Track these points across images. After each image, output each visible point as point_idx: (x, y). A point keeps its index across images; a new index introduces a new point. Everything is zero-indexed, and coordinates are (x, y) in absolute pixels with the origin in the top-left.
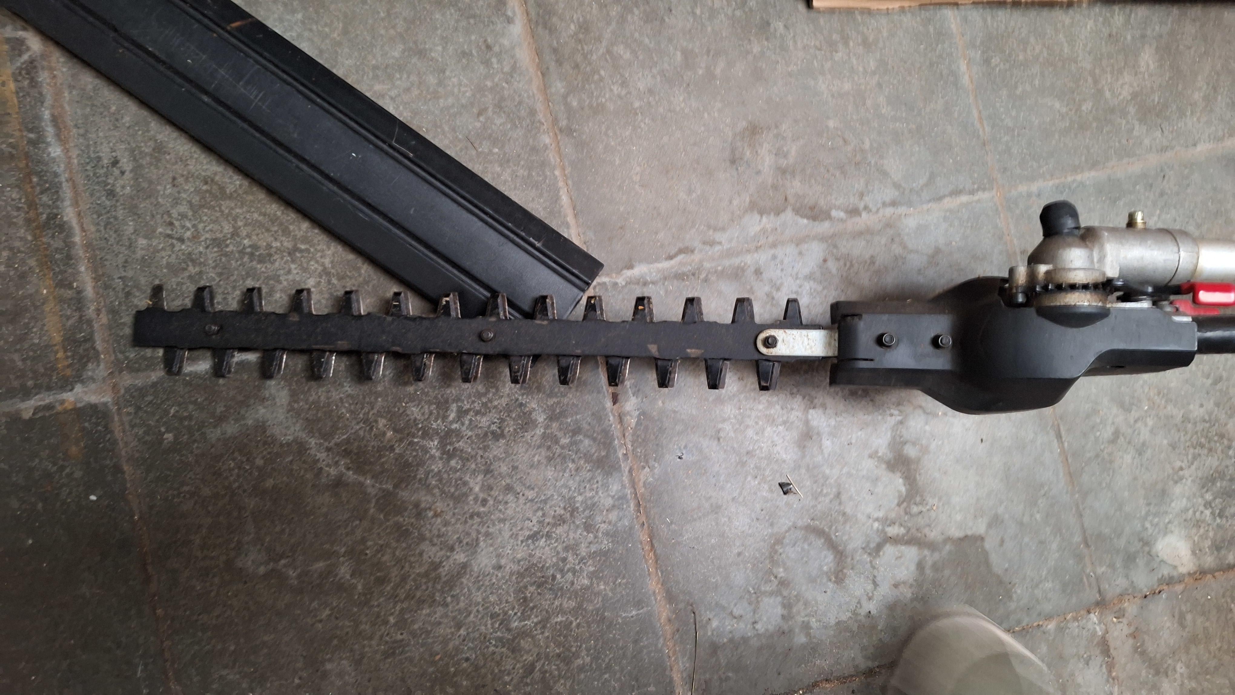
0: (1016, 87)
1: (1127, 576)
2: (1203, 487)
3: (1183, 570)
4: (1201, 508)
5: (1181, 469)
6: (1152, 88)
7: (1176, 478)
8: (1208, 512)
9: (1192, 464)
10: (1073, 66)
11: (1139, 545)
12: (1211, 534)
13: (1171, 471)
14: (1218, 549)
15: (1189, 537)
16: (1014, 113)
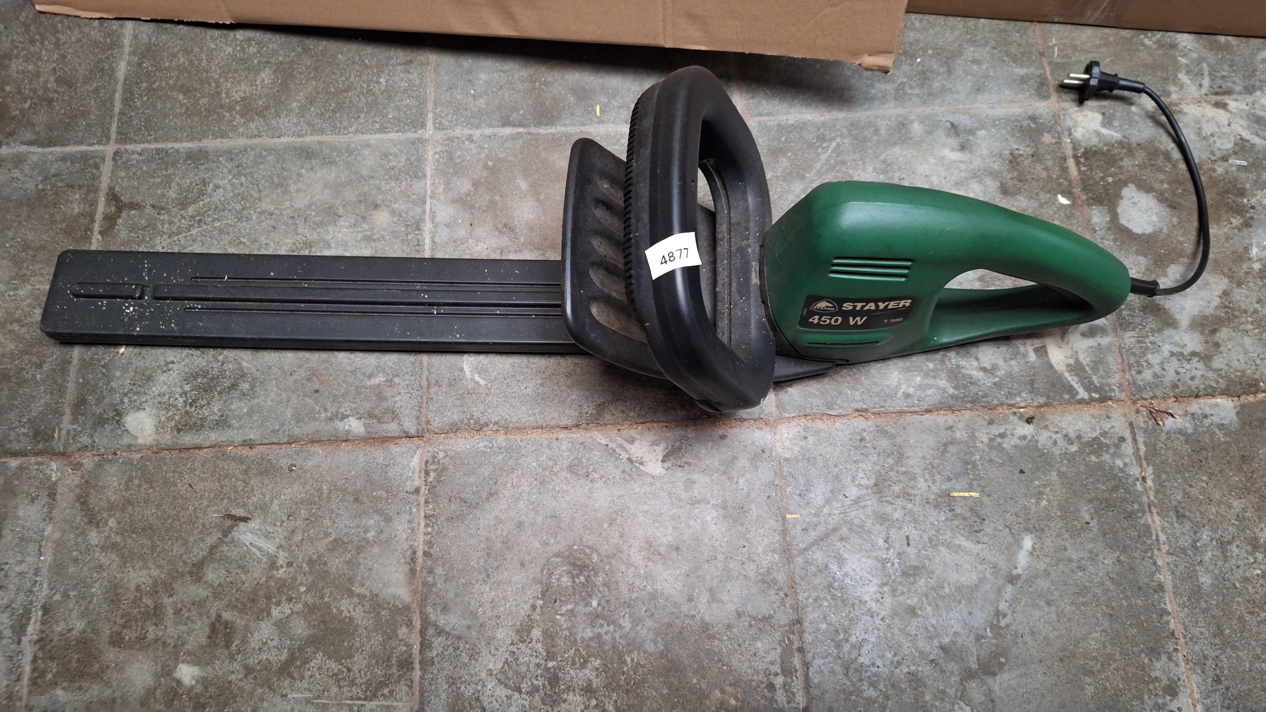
0: (154, 82)
1: (91, 436)
2: (186, 380)
3: (141, 441)
4: (177, 396)
5: (173, 362)
6: (260, 96)
7: (165, 368)
8: (181, 400)
9: (183, 360)
10: (205, 74)
11: (111, 414)
12: (177, 418)
13: (162, 363)
14: (179, 431)
15: (157, 416)
16: (145, 99)
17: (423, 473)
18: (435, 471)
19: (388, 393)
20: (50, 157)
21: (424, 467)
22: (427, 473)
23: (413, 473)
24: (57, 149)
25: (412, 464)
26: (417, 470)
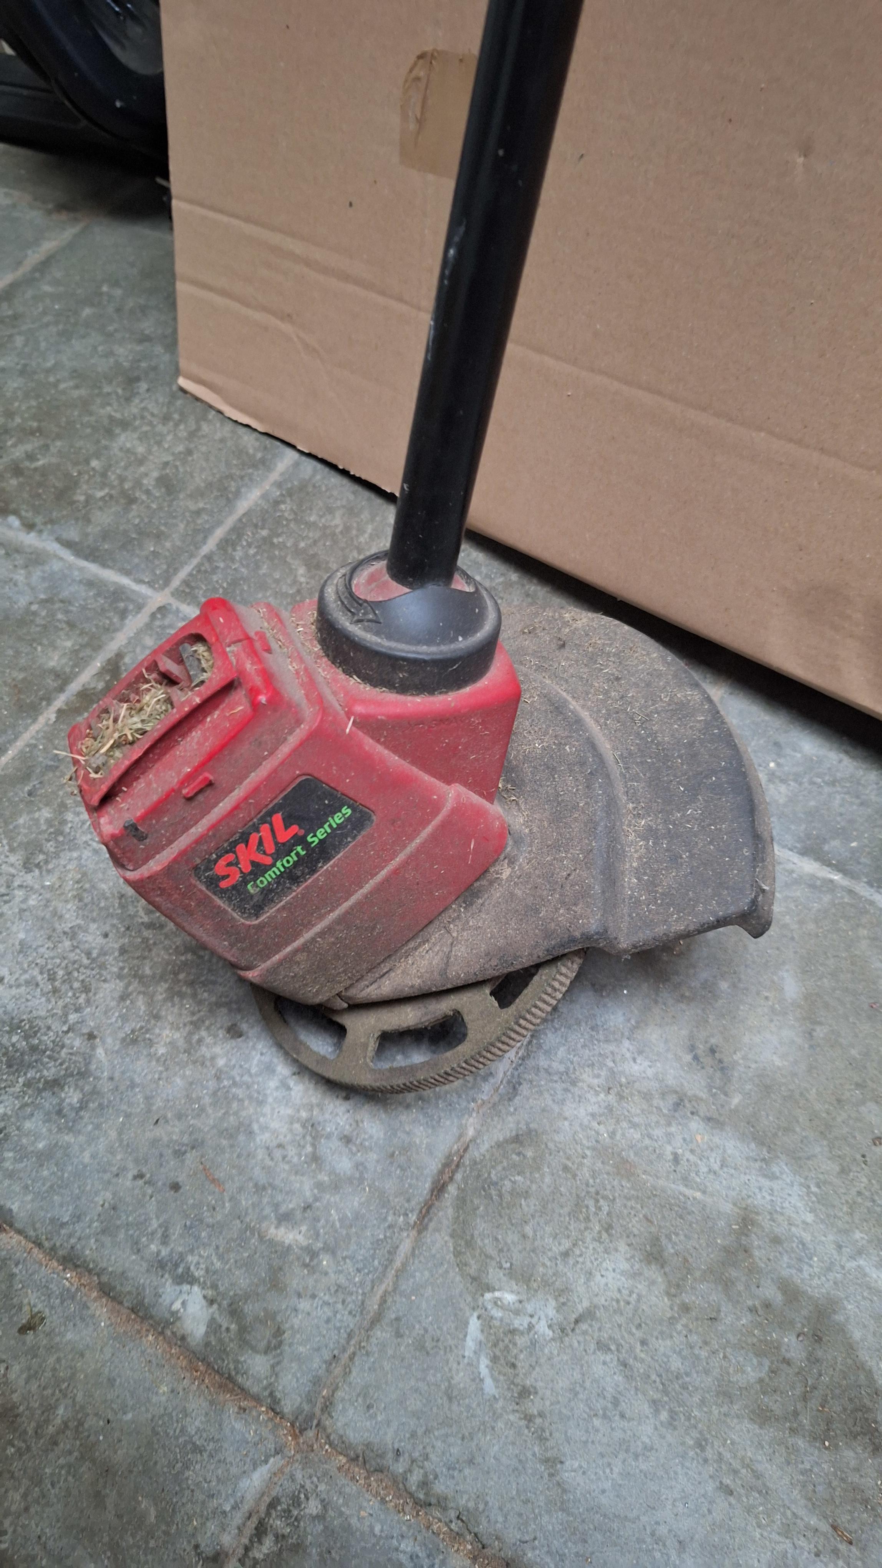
17: (252, 1524)
18: (280, 1538)
19: (296, 1278)
20: (76, 573)
21: (263, 1508)
22: (261, 1531)
23: (235, 1507)
24: (93, 569)
25: (244, 1484)
26: (246, 1507)
